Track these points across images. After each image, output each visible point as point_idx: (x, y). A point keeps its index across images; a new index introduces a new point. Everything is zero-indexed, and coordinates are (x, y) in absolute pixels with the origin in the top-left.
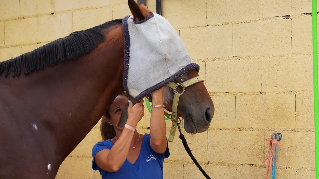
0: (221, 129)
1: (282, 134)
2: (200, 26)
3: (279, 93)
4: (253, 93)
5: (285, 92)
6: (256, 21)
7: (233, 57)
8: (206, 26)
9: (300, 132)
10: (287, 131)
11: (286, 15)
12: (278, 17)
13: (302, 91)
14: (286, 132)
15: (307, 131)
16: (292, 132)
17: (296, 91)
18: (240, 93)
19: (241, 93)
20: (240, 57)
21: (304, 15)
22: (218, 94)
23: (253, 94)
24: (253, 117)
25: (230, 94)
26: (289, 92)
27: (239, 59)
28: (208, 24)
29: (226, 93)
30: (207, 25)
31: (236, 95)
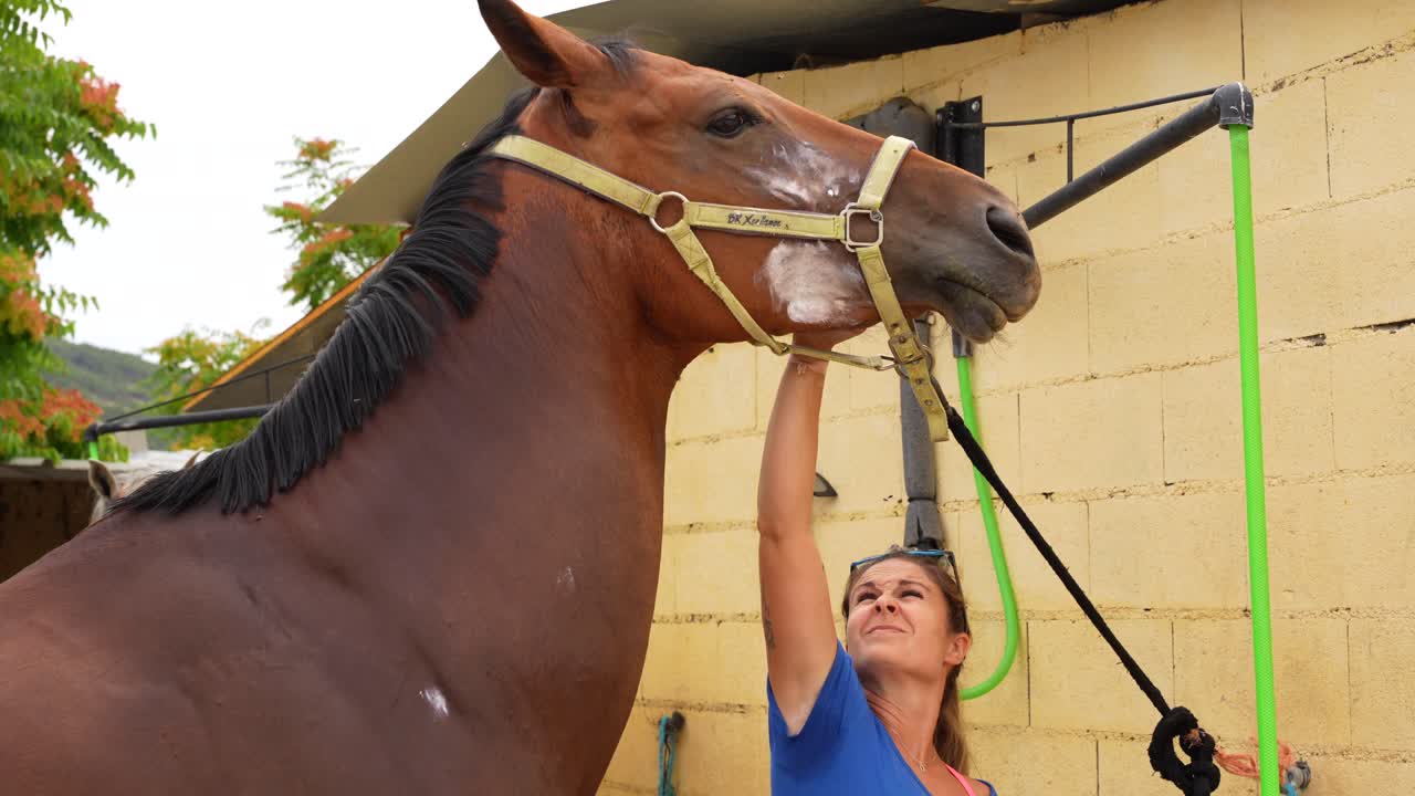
0: (1132, 739)
1: (1310, 765)
2: (1072, 380)
3: (1300, 616)
4: (1222, 614)
5: (1317, 613)
6: (1226, 357)
7: (1167, 485)
8: (1087, 379)
9: (1364, 763)
10: (1325, 754)
11: (1316, 333)
12: (1290, 340)
13: (1368, 611)
14: (1322, 758)
15: (1384, 759)
16: (1340, 758)
17: (1349, 609)
18: (1186, 614)
19: (1188, 610)
20: (1183, 485)
21: (1368, 330)
22: (1124, 613)
23: (1223, 618)
24: (1223, 699)
25: (1156, 615)
26: (1328, 611)
27: (1181, 492)
28: (1095, 370)
29: (1147, 610)
30: (1089, 374)
31: (1173, 619)
